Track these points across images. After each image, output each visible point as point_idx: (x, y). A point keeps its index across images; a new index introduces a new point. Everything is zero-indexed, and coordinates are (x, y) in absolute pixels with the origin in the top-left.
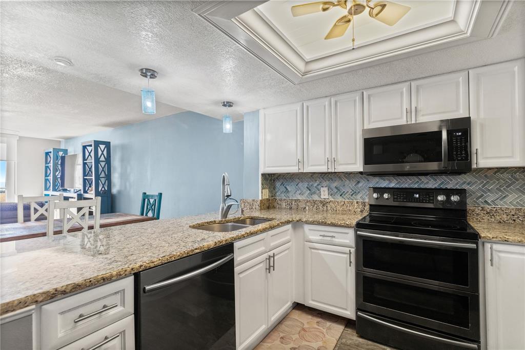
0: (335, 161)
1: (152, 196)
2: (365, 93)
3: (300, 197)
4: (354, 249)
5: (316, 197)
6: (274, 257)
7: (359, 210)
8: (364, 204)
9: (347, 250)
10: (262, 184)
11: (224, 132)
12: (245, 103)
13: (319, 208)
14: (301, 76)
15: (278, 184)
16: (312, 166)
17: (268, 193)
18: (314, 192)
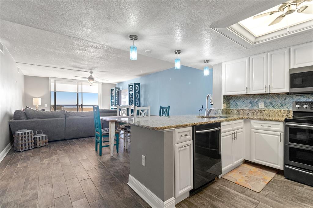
0: (270, 87)
1: (165, 108)
2: (291, 48)
3: (245, 108)
4: (283, 133)
5: (256, 108)
6: (236, 133)
7: (285, 115)
8: (289, 111)
9: (279, 133)
10: (223, 101)
11: (205, 75)
12: (216, 59)
13: (258, 114)
14: (252, 44)
15: (231, 101)
16: (254, 90)
17: (226, 105)
18: (255, 105)
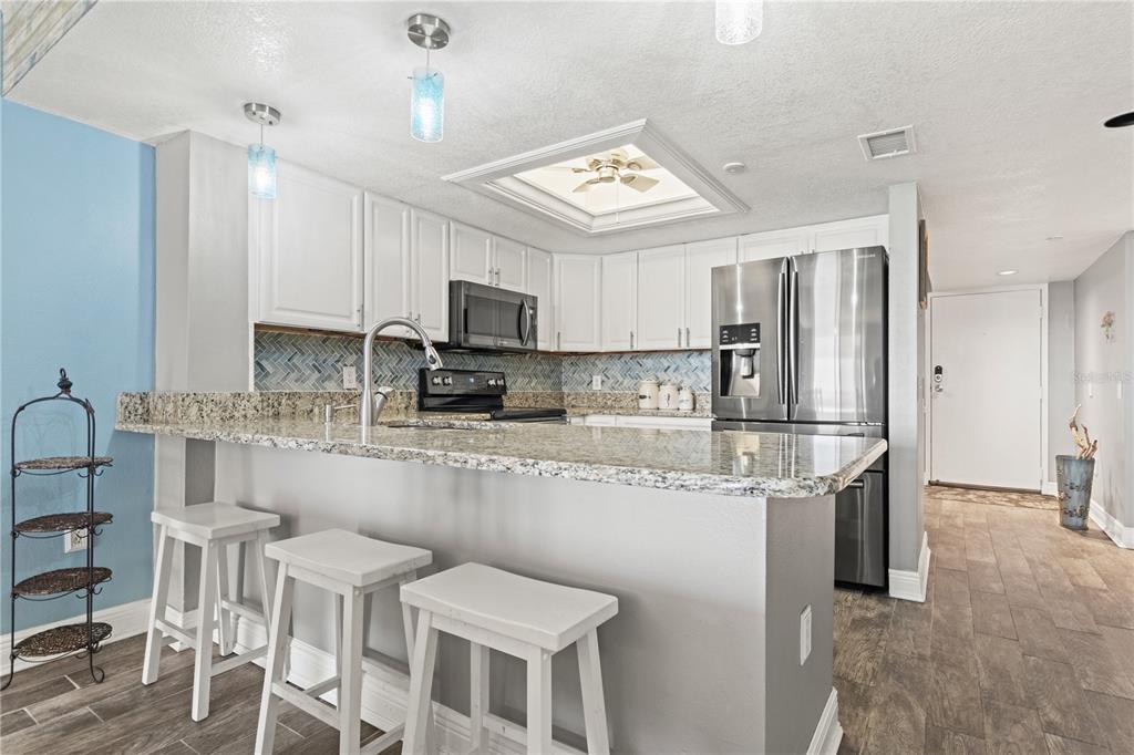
3: (298, 388)
5: (331, 387)
7: (404, 405)
18: (330, 375)
